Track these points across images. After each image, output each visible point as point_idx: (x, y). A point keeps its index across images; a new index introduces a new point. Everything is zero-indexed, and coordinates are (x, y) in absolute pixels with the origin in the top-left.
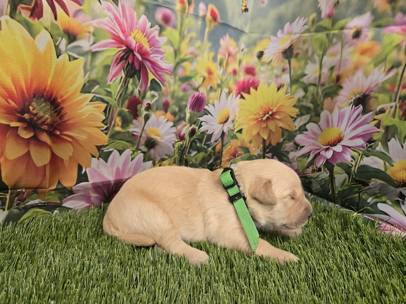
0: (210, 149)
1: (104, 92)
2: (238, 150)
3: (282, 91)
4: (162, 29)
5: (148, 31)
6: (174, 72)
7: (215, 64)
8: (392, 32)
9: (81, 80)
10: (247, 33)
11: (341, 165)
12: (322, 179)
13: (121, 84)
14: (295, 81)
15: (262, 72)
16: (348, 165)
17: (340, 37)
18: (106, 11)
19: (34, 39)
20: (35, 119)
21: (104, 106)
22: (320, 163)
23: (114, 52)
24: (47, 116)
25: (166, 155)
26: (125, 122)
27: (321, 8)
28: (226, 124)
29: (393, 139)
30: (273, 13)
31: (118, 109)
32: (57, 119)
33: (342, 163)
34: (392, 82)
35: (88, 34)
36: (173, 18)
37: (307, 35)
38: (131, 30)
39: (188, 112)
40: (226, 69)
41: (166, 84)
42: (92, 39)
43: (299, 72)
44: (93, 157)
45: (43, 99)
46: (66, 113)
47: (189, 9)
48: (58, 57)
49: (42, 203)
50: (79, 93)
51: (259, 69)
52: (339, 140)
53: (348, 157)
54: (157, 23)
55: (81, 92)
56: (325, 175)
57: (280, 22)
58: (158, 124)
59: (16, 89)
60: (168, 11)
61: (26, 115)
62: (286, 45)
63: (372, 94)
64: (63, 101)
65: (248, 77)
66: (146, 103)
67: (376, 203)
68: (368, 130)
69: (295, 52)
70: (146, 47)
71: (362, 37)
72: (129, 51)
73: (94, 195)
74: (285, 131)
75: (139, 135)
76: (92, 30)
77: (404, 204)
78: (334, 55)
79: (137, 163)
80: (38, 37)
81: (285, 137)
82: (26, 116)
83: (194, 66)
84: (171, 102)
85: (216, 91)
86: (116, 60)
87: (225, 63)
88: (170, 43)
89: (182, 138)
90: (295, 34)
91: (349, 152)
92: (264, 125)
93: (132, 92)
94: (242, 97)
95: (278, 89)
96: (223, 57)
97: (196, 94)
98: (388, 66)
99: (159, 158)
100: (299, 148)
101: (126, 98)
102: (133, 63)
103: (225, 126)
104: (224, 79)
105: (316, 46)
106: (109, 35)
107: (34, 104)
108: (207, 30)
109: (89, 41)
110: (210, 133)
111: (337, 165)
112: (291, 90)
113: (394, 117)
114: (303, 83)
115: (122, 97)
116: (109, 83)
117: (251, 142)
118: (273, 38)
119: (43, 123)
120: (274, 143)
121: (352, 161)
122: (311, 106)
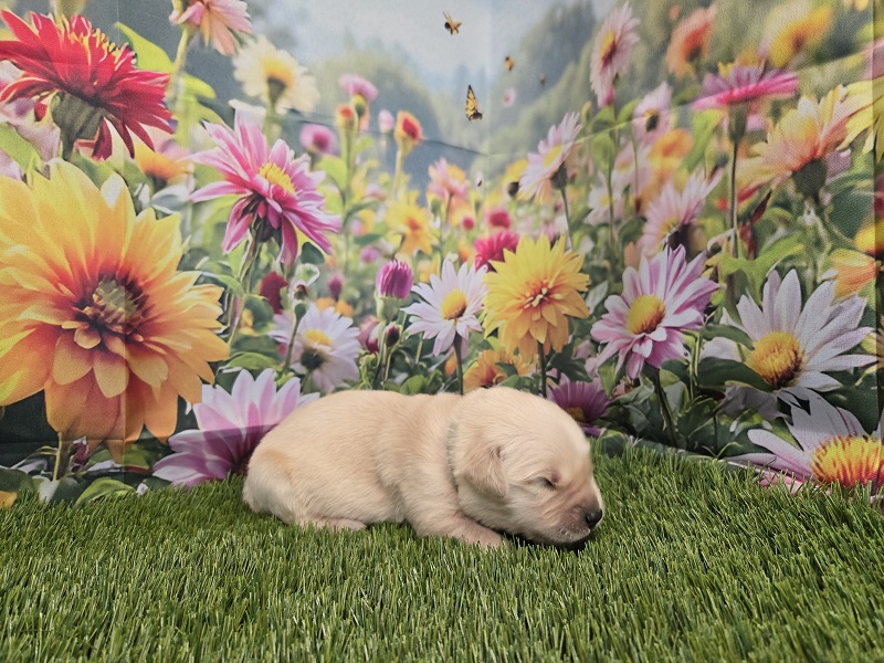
0: (433, 368)
1: (218, 268)
2: (495, 371)
3: (559, 246)
4: (314, 159)
5: (291, 164)
6: (343, 228)
7: (423, 210)
8: (704, 108)
9: (177, 250)
10: (486, 156)
11: (670, 366)
12: (645, 401)
13: (246, 253)
14: (576, 225)
15: (520, 219)
16: (682, 364)
17: (628, 132)
18: (214, 139)
19: (100, 189)
20: (102, 314)
21: (219, 291)
22: (636, 369)
23: (232, 200)
24: (121, 309)
25: (345, 381)
26: (259, 320)
27: (596, 91)
28: (461, 319)
29: (743, 297)
30: (527, 114)
31: (245, 296)
32: (139, 314)
33: (671, 362)
34: (721, 193)
35: (185, 176)
36: (332, 139)
37: (582, 140)
38: (259, 163)
39: (379, 299)
40: (447, 218)
41: (331, 249)
42: (193, 183)
43: (580, 208)
44: (205, 382)
45: (114, 282)
46: (154, 305)
47: (359, 123)
48: (137, 214)
49: (116, 468)
50: (174, 271)
51: (514, 213)
52: (659, 318)
53: (679, 348)
54: (305, 150)
55: (178, 269)
56: (647, 391)
57: (541, 127)
58: (324, 323)
59: (71, 266)
60: (321, 130)
61: (87, 309)
62: (554, 165)
63: (695, 221)
64: (148, 285)
65: (498, 230)
66: (296, 285)
67: (745, 431)
68: (702, 290)
69: (569, 174)
70: (289, 189)
71: (661, 124)
72: (258, 197)
73: (210, 457)
74: (573, 320)
75: (288, 343)
76: (191, 168)
77: (792, 424)
78: (625, 165)
79: (288, 396)
80: (105, 185)
81: (574, 333)
82: (88, 311)
83: (381, 216)
84: (345, 281)
85: (430, 258)
86: (236, 214)
87: (443, 209)
88: (332, 180)
89: (373, 348)
90: (566, 142)
91: (679, 337)
92: (536, 317)
93: (269, 266)
94: (491, 269)
95: (552, 244)
96: (439, 198)
97: (392, 265)
98: (710, 167)
99: (333, 388)
100: (599, 348)
101: (258, 277)
102: (266, 217)
103: (458, 323)
104: (445, 236)
105: (599, 156)
106: (222, 175)
107: (100, 290)
108: (399, 154)
109: (187, 185)
110: (430, 337)
111: (664, 368)
112: (572, 241)
113: (737, 257)
114: (589, 226)
115: (250, 276)
116: (225, 252)
117: (517, 352)
118: (531, 156)
119: (115, 321)
120: (558, 349)
121: (686, 355)
122: (606, 264)
